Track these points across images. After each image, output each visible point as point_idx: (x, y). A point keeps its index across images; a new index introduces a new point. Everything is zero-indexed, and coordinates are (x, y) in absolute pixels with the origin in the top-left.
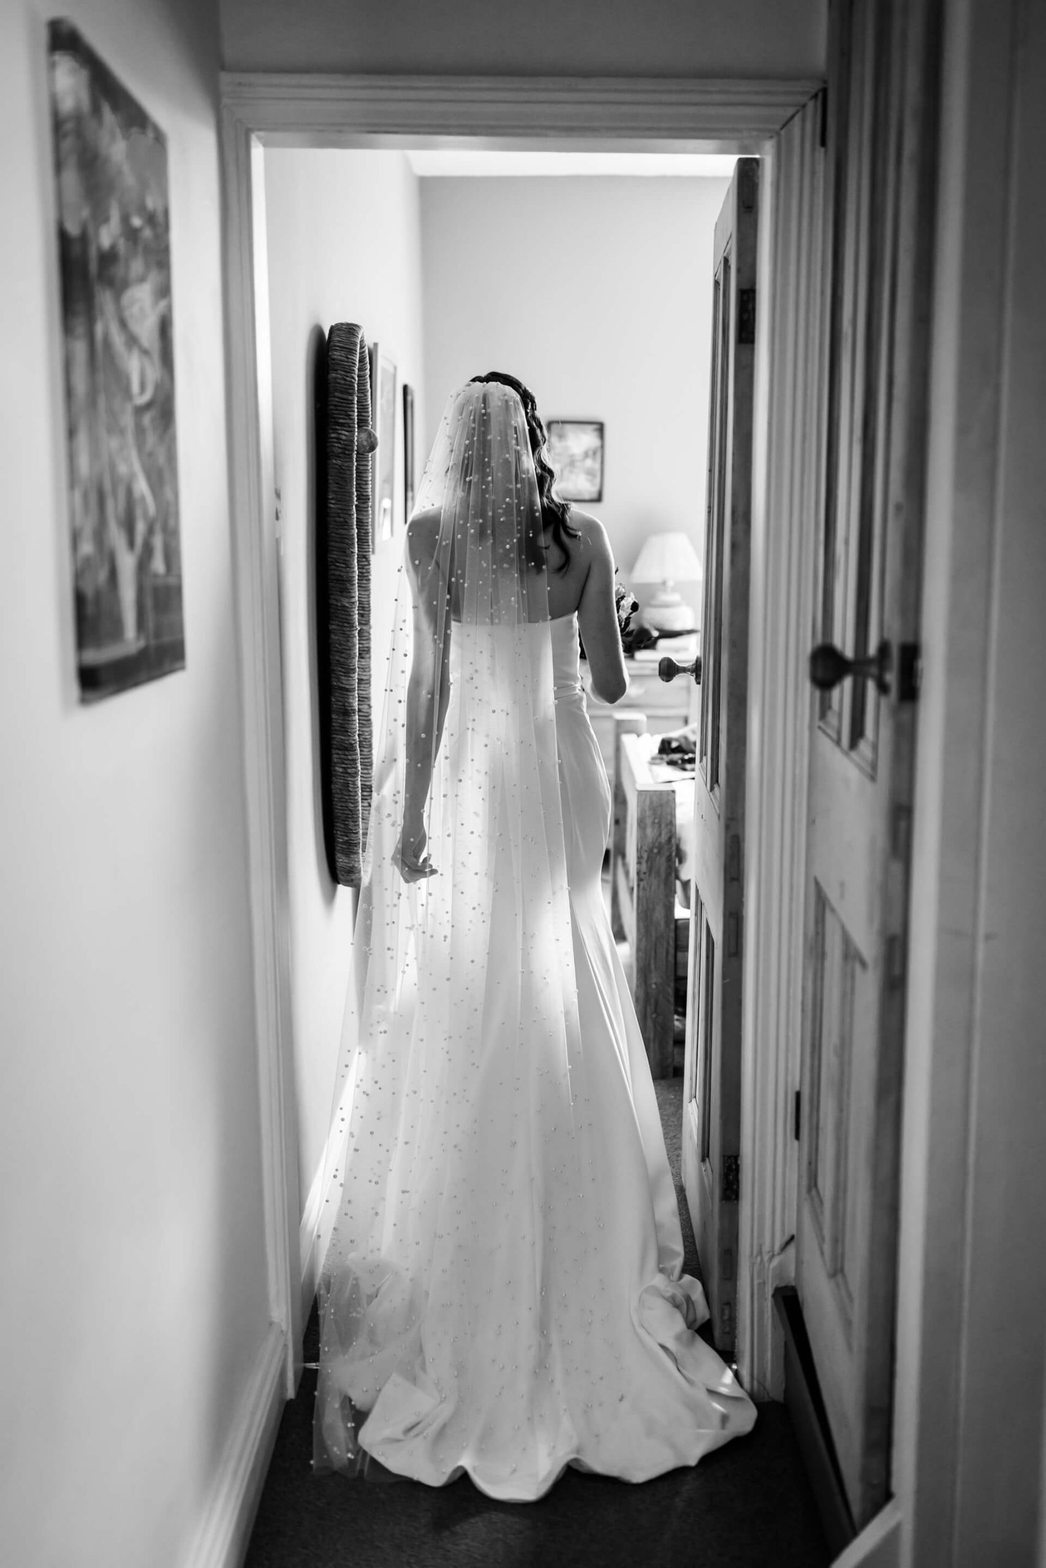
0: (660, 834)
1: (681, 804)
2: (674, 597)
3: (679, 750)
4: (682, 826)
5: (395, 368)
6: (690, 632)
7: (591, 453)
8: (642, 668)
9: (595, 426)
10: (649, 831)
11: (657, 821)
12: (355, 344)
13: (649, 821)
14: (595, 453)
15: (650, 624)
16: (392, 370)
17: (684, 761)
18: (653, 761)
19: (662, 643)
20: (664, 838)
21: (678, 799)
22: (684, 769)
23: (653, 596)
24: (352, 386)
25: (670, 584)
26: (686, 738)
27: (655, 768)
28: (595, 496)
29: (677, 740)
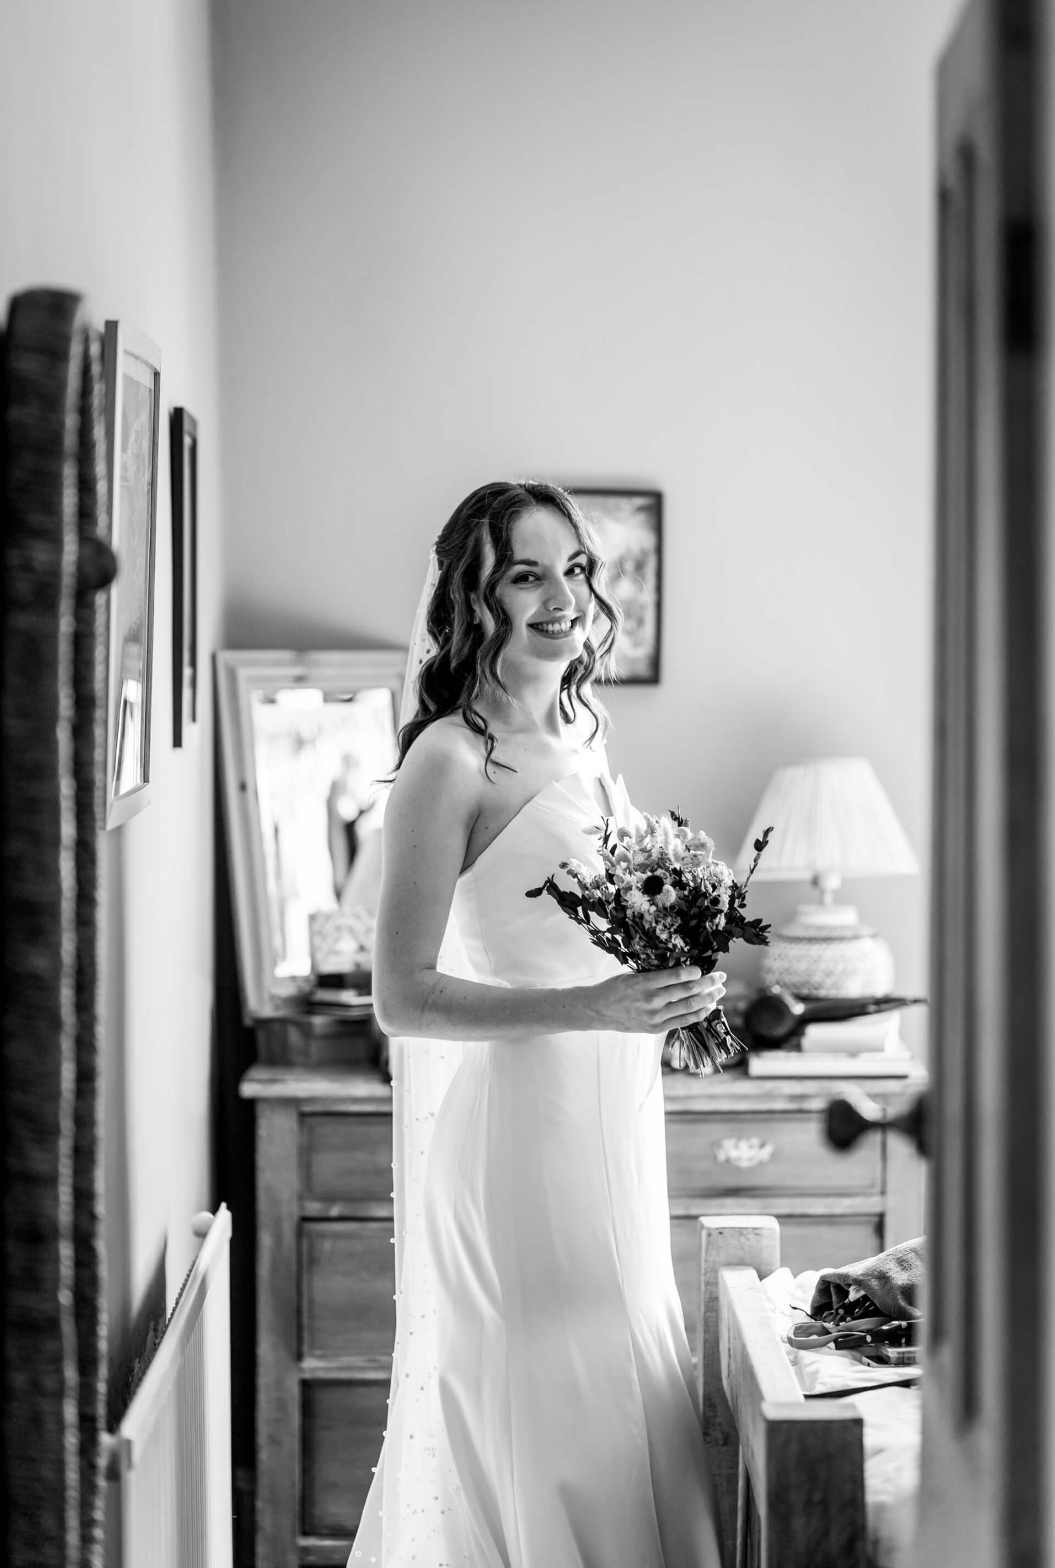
0: (826, 1533)
1: (879, 1451)
2: (844, 918)
3: (865, 1307)
4: (881, 1508)
5: (157, 375)
6: (885, 1003)
7: (629, 566)
8: (768, 1096)
9: (639, 501)
10: (798, 1524)
11: (817, 1497)
12: (66, 340)
13: (797, 1498)
14: (639, 566)
15: (784, 985)
16: (148, 381)
17: (880, 1337)
18: (801, 1338)
19: (815, 1033)
20: (836, 1540)
21: (871, 1439)
22: (882, 1360)
23: (791, 917)
24: (56, 438)
25: (832, 883)
26: (883, 1278)
27: (806, 1356)
28: (643, 669)
29: (859, 1283)
